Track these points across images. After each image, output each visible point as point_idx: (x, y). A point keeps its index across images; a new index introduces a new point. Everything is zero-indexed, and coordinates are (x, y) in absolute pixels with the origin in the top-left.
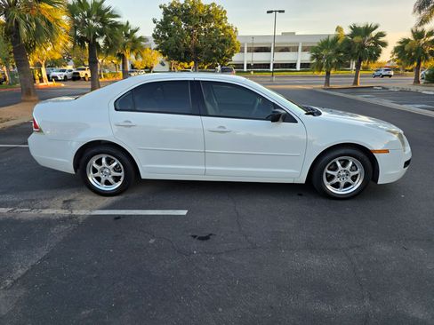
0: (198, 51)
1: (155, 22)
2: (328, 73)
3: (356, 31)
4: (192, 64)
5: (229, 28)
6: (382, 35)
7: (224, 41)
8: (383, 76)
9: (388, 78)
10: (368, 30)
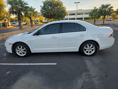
0: (54, 15)
1: (41, 7)
2: (95, 20)
3: (103, 6)
4: (53, 19)
5: (64, 7)
6: (112, 7)
7: (62, 12)
8: (109, 20)
9: (110, 21)
10: (107, 6)
